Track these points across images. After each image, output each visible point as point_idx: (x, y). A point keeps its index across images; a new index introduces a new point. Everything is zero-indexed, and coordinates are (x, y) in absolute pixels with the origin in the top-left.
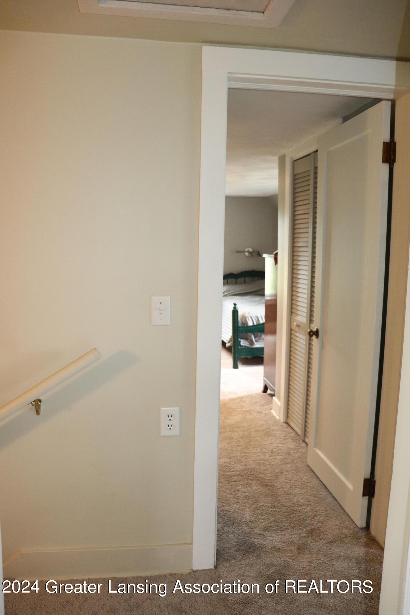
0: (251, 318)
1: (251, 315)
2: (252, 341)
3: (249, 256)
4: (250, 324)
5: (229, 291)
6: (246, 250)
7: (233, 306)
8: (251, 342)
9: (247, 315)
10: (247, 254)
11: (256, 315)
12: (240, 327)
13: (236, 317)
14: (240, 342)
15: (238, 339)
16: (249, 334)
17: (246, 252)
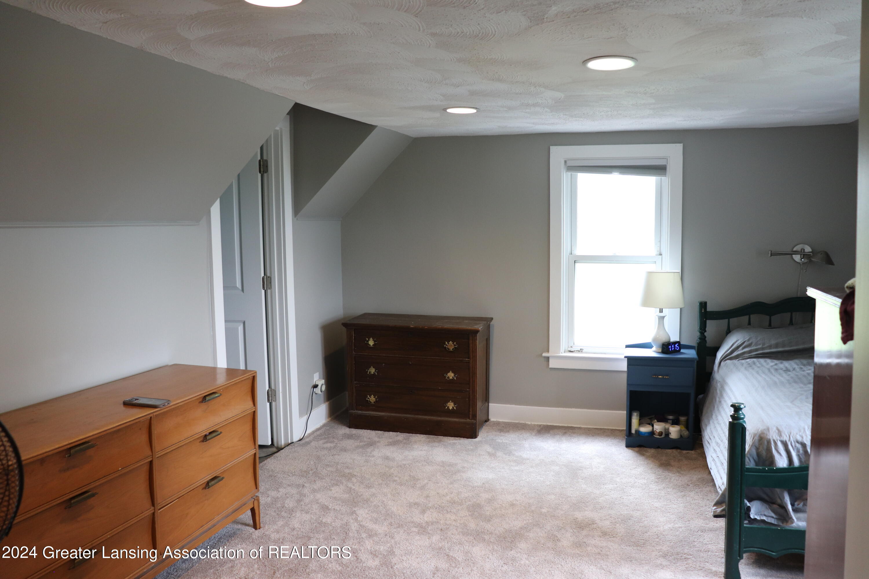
0: (785, 444)
1: (785, 438)
2: (783, 507)
3: (804, 263)
4: (782, 462)
5: (749, 345)
6: (798, 248)
7: (731, 411)
8: (781, 511)
9: (773, 436)
10: (797, 258)
11: (799, 439)
12: (749, 470)
13: (739, 442)
14: (749, 509)
15: (742, 502)
16: (778, 490)
17: (796, 253)
